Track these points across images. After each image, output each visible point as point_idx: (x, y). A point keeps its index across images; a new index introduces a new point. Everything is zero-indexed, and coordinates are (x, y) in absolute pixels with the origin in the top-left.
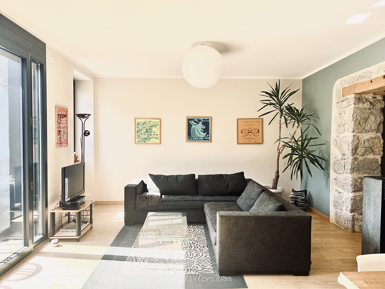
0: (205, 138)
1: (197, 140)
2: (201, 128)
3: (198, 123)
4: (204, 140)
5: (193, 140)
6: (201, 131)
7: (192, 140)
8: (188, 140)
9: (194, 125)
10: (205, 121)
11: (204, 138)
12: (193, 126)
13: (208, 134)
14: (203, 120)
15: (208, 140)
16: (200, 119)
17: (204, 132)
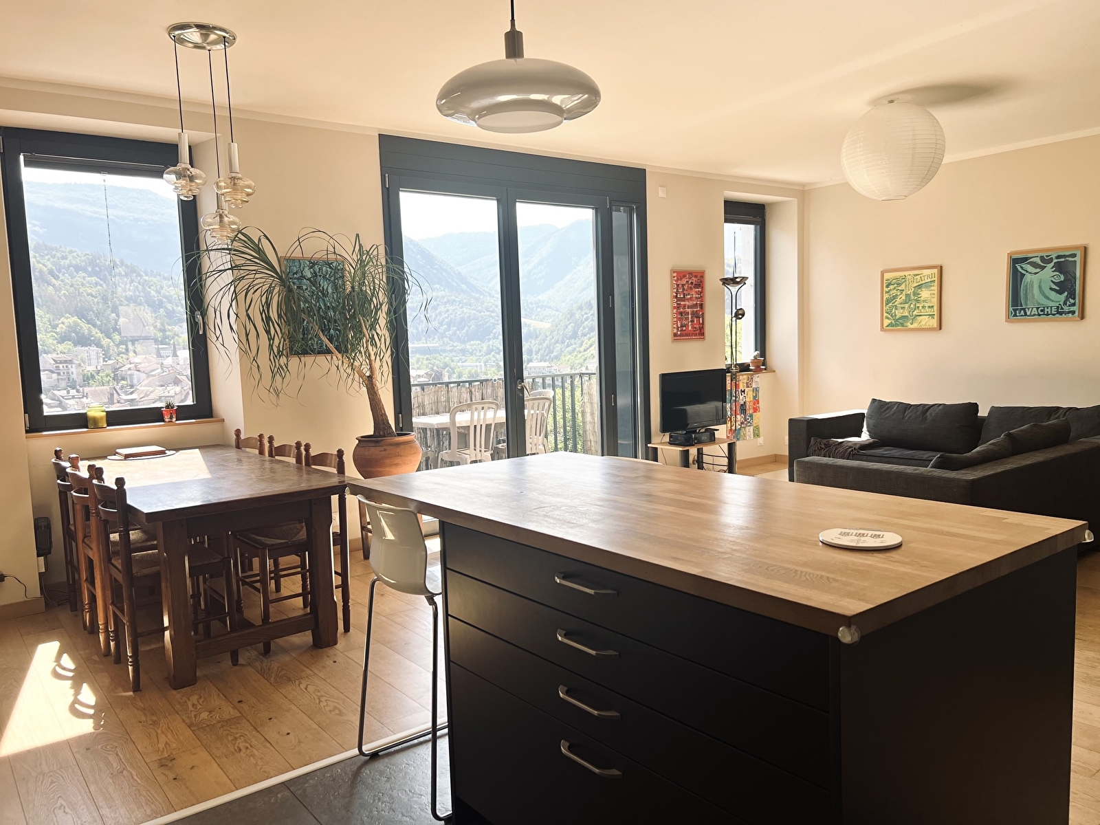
1: (1039, 315)
2: (1052, 281)
3: (1043, 268)
5: (1026, 314)
6: (1051, 289)
7: (1022, 316)
8: (1011, 317)
9: (1030, 273)
11: (1058, 307)
12: (1028, 278)
16: (1047, 256)
17: (1060, 292)
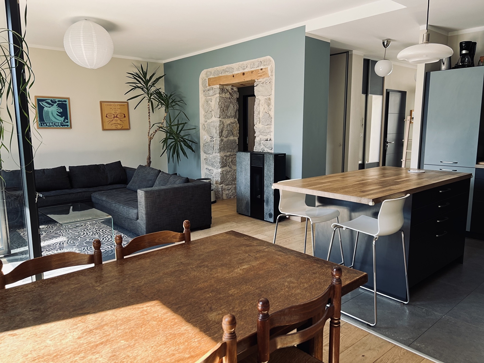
0: (63, 124)
1: (53, 126)
2: (57, 111)
3: (53, 105)
4: (63, 126)
5: (47, 125)
6: (57, 115)
7: (45, 126)
8: (40, 127)
9: (47, 107)
10: (61, 103)
11: (61, 123)
12: (45, 109)
13: (66, 118)
14: (59, 101)
15: (68, 125)
16: (54, 100)
17: (61, 117)
